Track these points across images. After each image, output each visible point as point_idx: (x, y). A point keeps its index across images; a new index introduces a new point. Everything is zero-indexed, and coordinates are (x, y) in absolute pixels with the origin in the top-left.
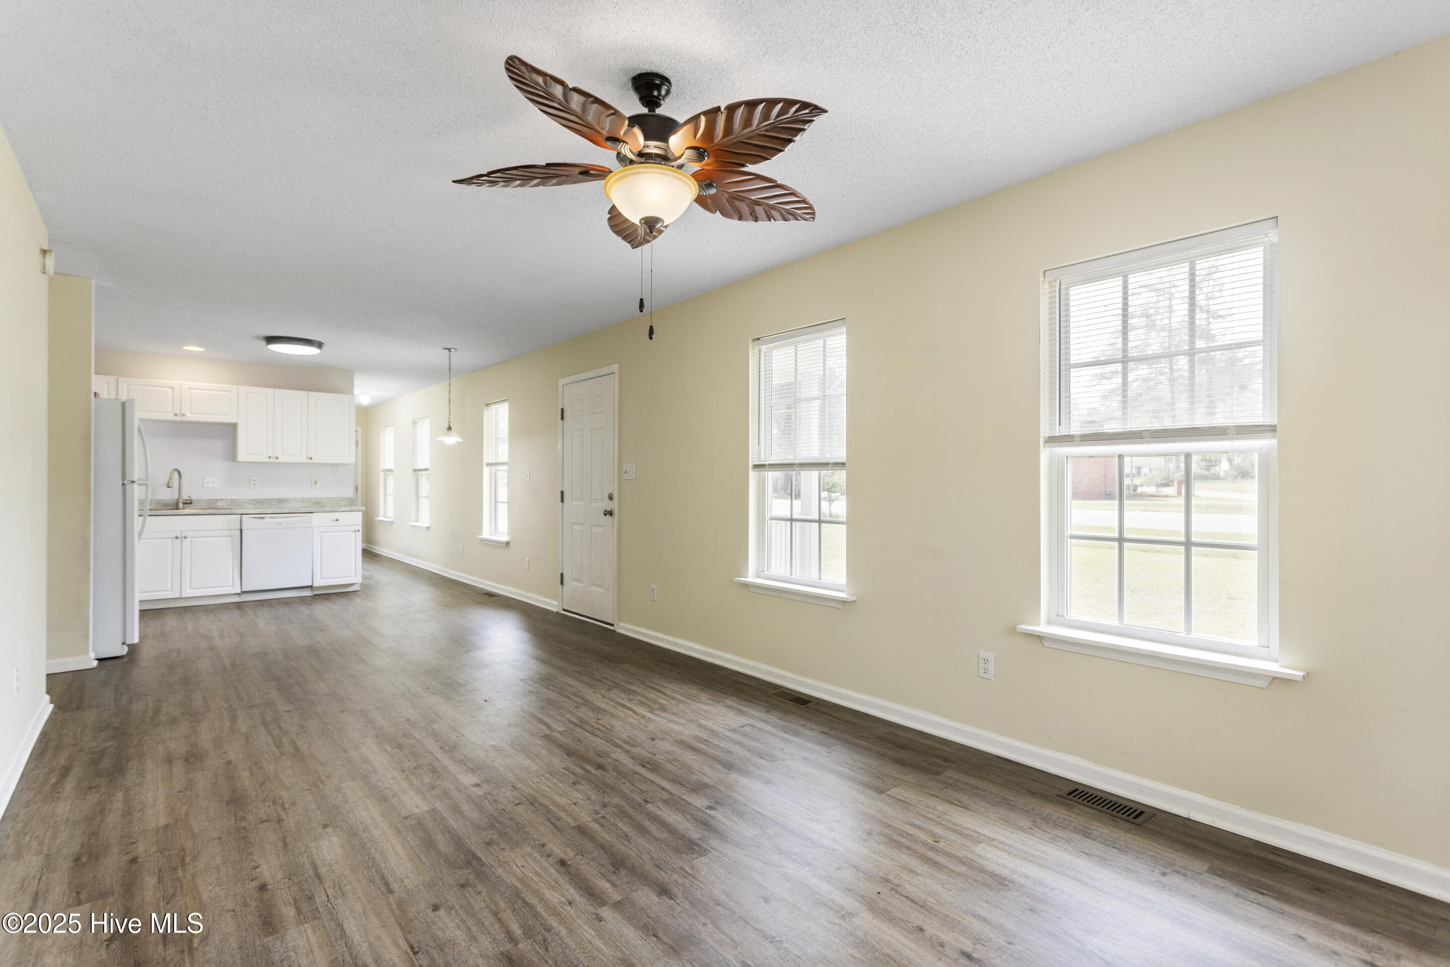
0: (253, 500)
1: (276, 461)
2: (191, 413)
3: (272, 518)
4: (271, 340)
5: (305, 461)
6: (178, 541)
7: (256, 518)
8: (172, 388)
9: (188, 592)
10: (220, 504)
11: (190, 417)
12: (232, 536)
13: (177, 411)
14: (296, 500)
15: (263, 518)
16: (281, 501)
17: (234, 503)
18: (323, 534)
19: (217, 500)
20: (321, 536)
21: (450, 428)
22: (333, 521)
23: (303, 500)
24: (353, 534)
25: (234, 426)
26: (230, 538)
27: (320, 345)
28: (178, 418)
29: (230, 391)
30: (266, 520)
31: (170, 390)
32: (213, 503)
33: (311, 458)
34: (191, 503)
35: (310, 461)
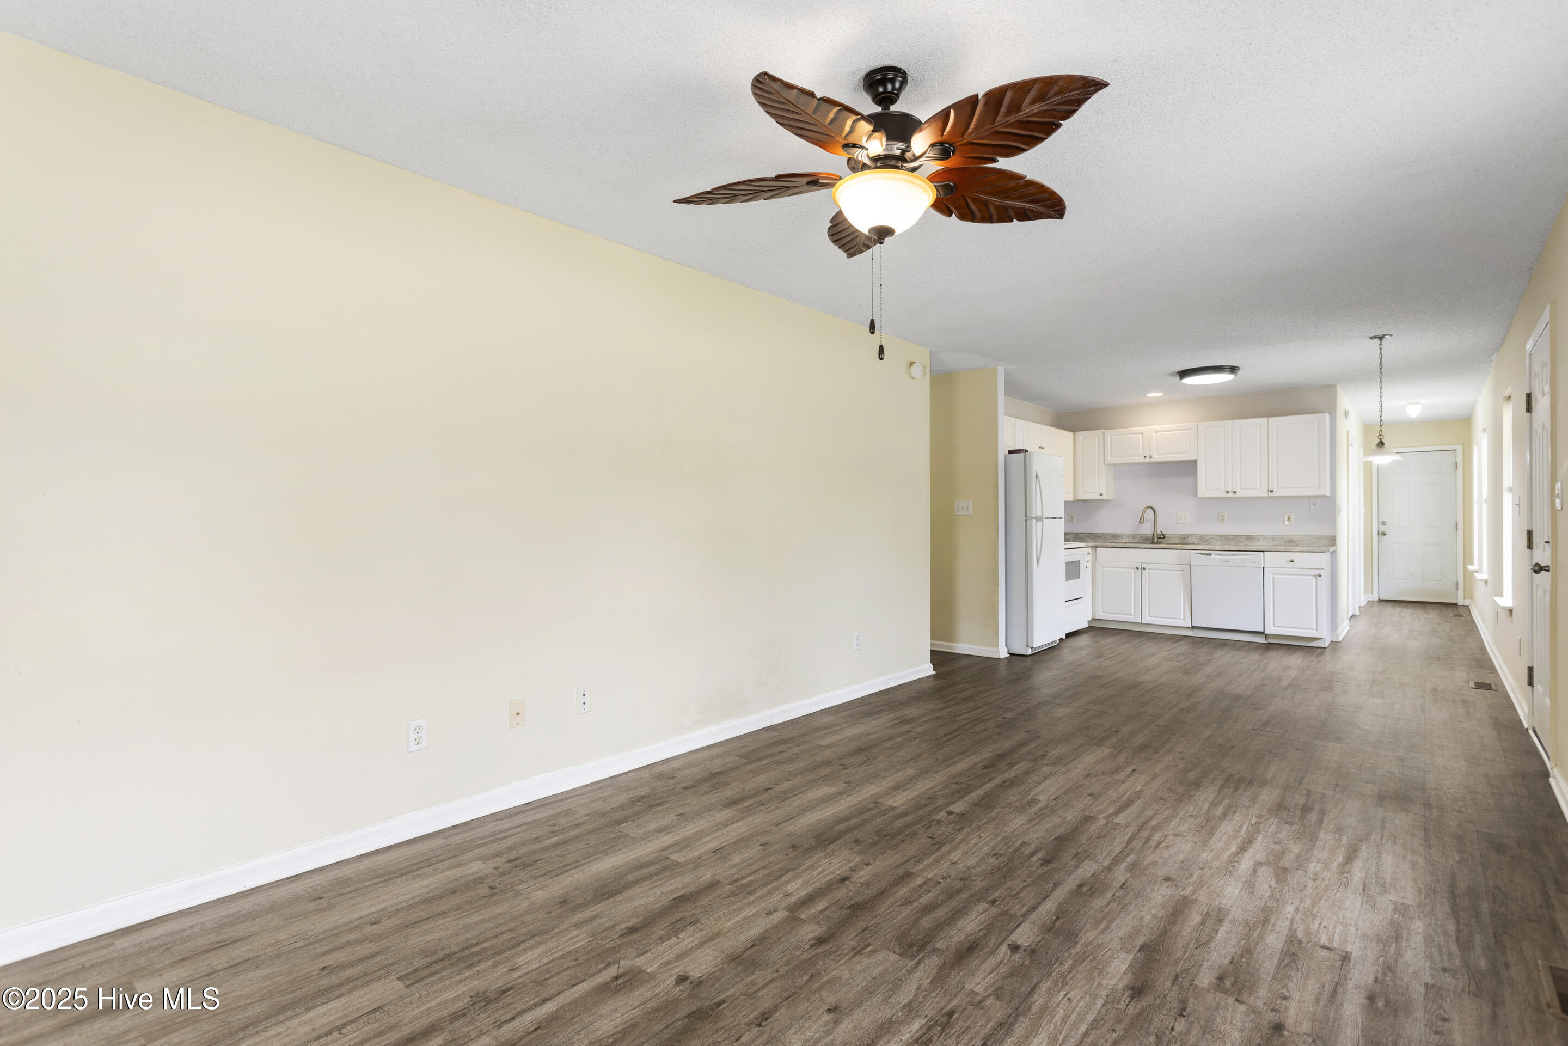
0: (1221, 536)
1: (1234, 495)
2: (1158, 454)
3: (1219, 555)
4: (1184, 374)
5: (1266, 494)
6: (1139, 572)
7: (1203, 554)
8: (1142, 433)
9: (1147, 619)
10: (1190, 540)
11: (1157, 458)
12: (1183, 571)
13: (1147, 455)
14: (1266, 538)
15: (1210, 555)
16: (1249, 538)
17: (1203, 539)
18: (1275, 576)
19: (1188, 535)
20: (1273, 578)
21: (1381, 444)
22: (1288, 562)
23: (1273, 538)
24: (1314, 579)
25: (1195, 462)
26: (1182, 572)
27: (1233, 369)
28: (1147, 460)
29: (1190, 430)
30: (1213, 556)
31: (1141, 435)
32: (1184, 538)
33: (1271, 491)
34: (1164, 538)
35: (1271, 494)
